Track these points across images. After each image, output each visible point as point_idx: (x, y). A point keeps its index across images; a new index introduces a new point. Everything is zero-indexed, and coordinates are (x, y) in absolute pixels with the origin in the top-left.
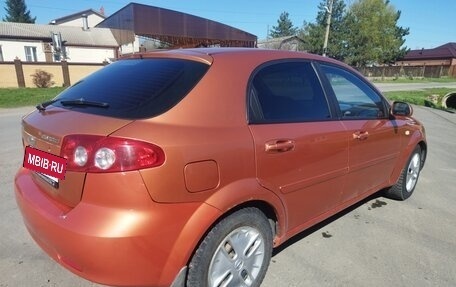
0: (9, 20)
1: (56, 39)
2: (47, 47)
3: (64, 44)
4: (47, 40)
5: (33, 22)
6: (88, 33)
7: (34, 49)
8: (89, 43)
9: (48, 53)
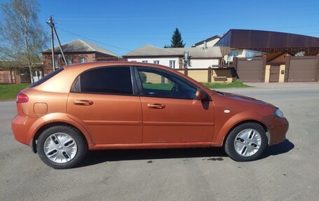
0: (172, 47)
1: (186, 55)
2: (181, 60)
3: (190, 58)
4: (181, 56)
5: (183, 47)
6: (206, 50)
7: (174, 61)
8: (204, 56)
9: (180, 64)
